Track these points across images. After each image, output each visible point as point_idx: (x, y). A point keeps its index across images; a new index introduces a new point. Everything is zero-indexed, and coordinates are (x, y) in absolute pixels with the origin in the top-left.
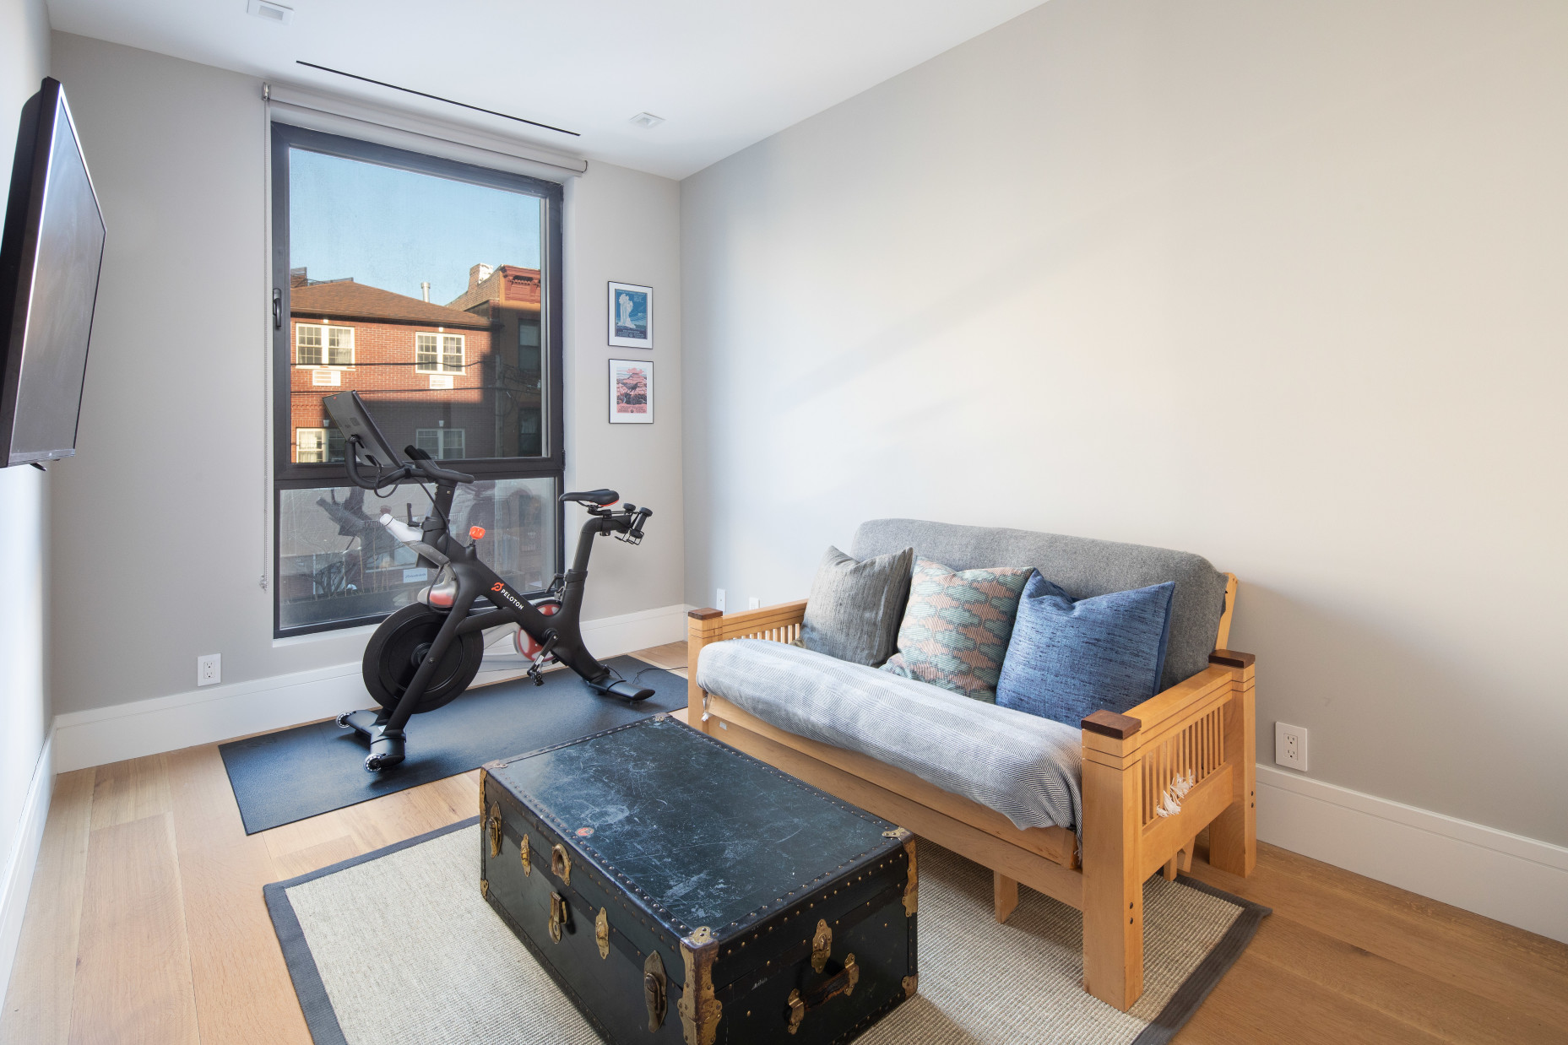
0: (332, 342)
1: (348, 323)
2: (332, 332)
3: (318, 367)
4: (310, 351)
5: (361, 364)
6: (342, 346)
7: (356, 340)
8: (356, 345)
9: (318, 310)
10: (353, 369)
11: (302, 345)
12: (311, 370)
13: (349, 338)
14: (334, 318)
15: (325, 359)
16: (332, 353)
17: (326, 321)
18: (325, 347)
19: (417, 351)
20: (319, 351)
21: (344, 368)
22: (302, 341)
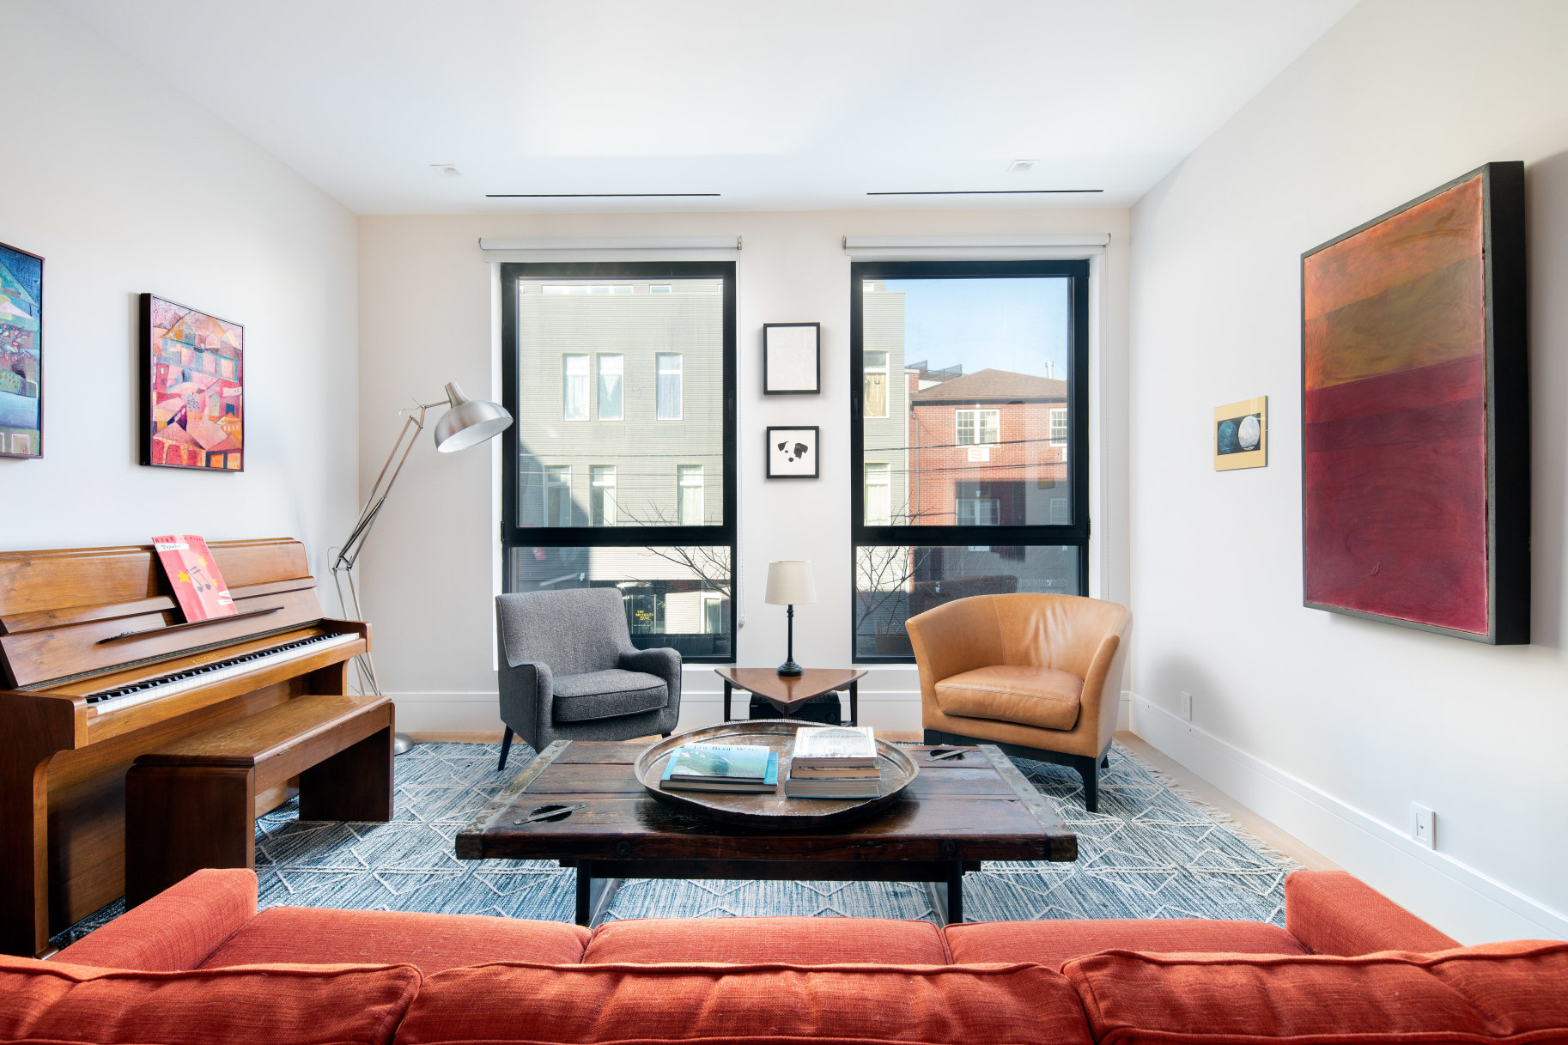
0: (983, 424)
1: (994, 406)
2: (982, 415)
3: (972, 446)
4: (966, 431)
5: (1005, 443)
6: (988, 427)
7: (1001, 420)
8: (1001, 425)
9: (972, 397)
10: (999, 446)
11: (960, 428)
12: (967, 449)
13: (993, 420)
14: (983, 402)
15: (977, 440)
16: (982, 433)
17: (978, 406)
18: (977, 428)
19: (1051, 427)
20: (972, 432)
21: (992, 446)
22: (960, 425)
